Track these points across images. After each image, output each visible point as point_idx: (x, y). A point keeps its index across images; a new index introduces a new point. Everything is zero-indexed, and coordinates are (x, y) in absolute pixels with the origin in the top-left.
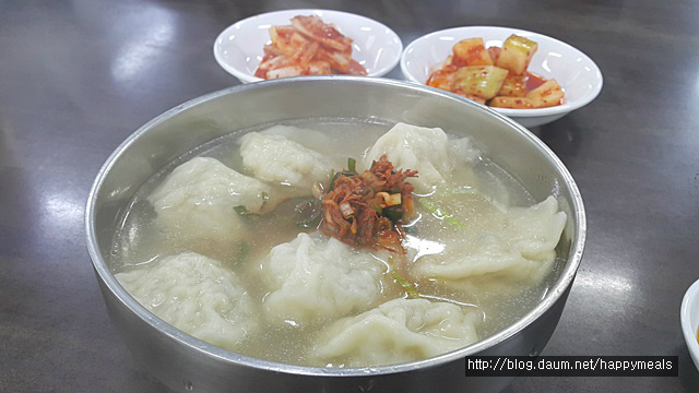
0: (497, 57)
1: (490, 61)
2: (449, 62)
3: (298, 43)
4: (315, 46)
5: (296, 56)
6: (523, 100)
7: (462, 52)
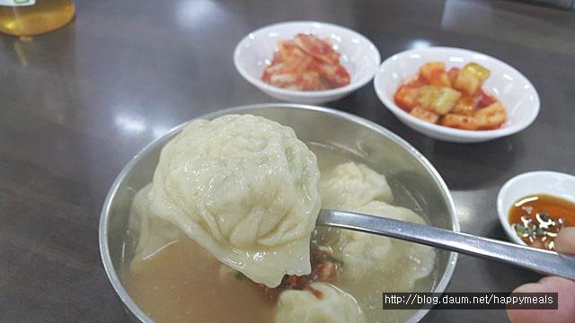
0: (456, 78)
1: (449, 83)
2: (416, 78)
3: (297, 56)
4: (309, 59)
5: (294, 66)
6: (470, 119)
7: (427, 72)
